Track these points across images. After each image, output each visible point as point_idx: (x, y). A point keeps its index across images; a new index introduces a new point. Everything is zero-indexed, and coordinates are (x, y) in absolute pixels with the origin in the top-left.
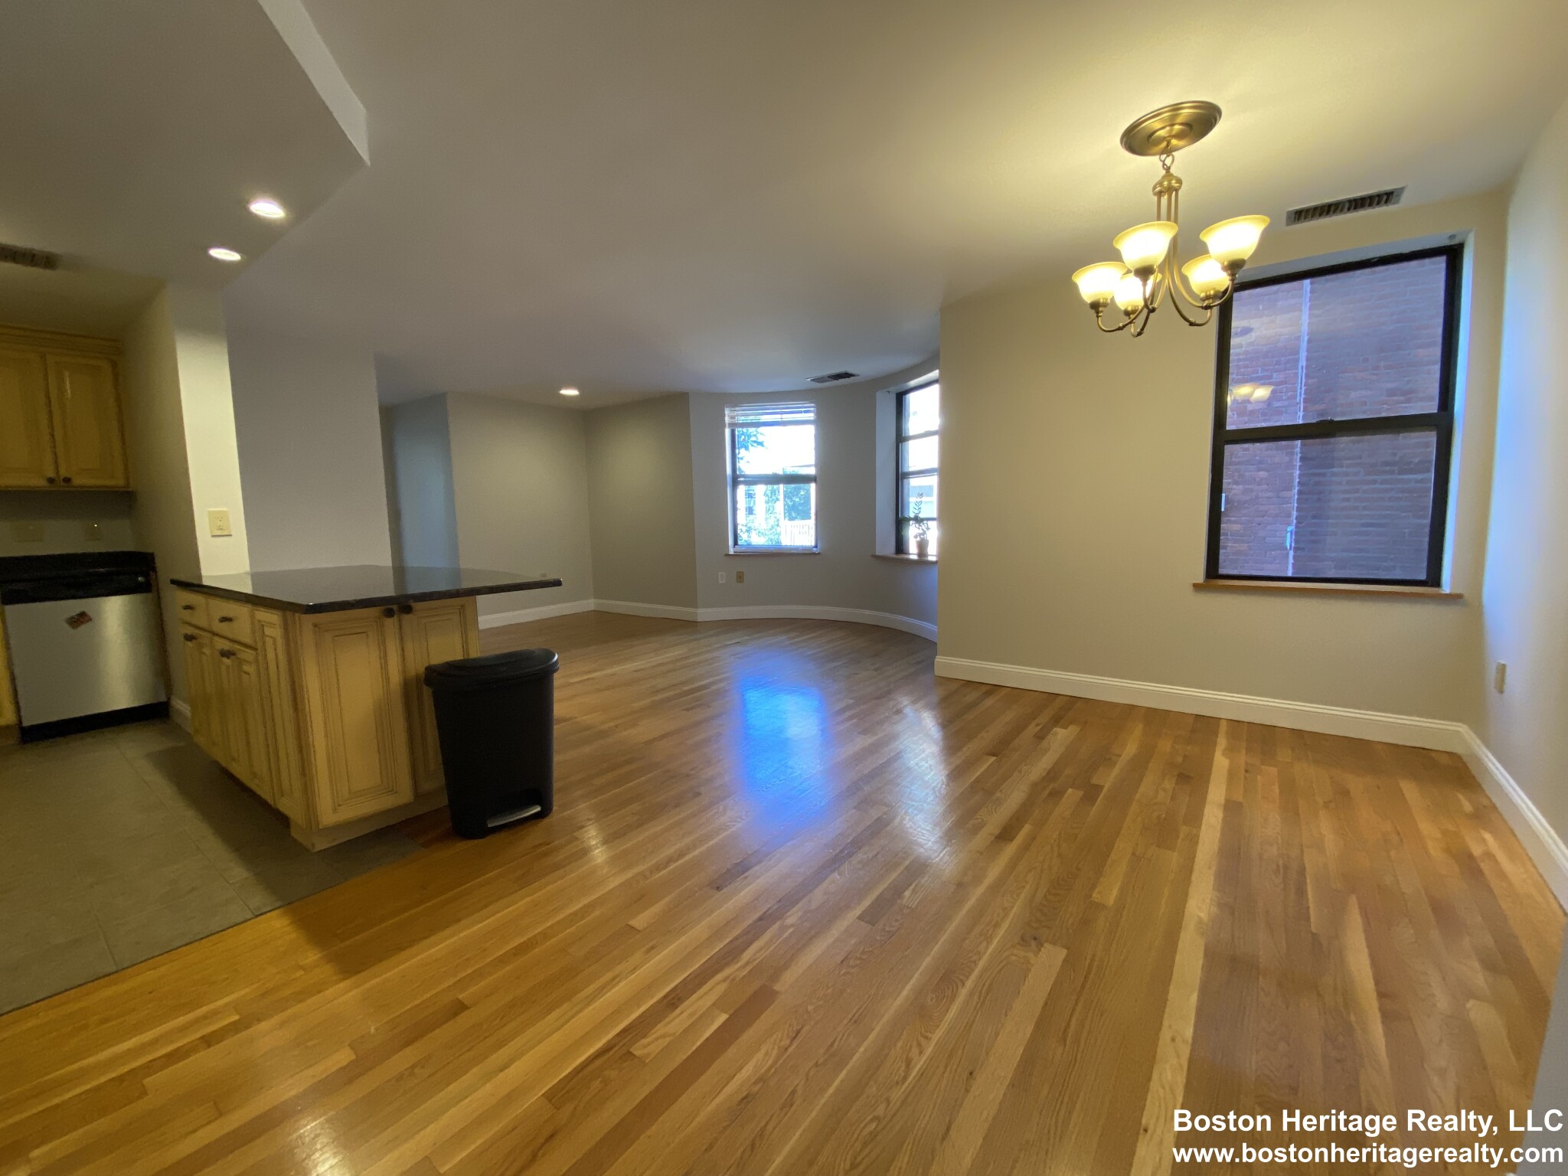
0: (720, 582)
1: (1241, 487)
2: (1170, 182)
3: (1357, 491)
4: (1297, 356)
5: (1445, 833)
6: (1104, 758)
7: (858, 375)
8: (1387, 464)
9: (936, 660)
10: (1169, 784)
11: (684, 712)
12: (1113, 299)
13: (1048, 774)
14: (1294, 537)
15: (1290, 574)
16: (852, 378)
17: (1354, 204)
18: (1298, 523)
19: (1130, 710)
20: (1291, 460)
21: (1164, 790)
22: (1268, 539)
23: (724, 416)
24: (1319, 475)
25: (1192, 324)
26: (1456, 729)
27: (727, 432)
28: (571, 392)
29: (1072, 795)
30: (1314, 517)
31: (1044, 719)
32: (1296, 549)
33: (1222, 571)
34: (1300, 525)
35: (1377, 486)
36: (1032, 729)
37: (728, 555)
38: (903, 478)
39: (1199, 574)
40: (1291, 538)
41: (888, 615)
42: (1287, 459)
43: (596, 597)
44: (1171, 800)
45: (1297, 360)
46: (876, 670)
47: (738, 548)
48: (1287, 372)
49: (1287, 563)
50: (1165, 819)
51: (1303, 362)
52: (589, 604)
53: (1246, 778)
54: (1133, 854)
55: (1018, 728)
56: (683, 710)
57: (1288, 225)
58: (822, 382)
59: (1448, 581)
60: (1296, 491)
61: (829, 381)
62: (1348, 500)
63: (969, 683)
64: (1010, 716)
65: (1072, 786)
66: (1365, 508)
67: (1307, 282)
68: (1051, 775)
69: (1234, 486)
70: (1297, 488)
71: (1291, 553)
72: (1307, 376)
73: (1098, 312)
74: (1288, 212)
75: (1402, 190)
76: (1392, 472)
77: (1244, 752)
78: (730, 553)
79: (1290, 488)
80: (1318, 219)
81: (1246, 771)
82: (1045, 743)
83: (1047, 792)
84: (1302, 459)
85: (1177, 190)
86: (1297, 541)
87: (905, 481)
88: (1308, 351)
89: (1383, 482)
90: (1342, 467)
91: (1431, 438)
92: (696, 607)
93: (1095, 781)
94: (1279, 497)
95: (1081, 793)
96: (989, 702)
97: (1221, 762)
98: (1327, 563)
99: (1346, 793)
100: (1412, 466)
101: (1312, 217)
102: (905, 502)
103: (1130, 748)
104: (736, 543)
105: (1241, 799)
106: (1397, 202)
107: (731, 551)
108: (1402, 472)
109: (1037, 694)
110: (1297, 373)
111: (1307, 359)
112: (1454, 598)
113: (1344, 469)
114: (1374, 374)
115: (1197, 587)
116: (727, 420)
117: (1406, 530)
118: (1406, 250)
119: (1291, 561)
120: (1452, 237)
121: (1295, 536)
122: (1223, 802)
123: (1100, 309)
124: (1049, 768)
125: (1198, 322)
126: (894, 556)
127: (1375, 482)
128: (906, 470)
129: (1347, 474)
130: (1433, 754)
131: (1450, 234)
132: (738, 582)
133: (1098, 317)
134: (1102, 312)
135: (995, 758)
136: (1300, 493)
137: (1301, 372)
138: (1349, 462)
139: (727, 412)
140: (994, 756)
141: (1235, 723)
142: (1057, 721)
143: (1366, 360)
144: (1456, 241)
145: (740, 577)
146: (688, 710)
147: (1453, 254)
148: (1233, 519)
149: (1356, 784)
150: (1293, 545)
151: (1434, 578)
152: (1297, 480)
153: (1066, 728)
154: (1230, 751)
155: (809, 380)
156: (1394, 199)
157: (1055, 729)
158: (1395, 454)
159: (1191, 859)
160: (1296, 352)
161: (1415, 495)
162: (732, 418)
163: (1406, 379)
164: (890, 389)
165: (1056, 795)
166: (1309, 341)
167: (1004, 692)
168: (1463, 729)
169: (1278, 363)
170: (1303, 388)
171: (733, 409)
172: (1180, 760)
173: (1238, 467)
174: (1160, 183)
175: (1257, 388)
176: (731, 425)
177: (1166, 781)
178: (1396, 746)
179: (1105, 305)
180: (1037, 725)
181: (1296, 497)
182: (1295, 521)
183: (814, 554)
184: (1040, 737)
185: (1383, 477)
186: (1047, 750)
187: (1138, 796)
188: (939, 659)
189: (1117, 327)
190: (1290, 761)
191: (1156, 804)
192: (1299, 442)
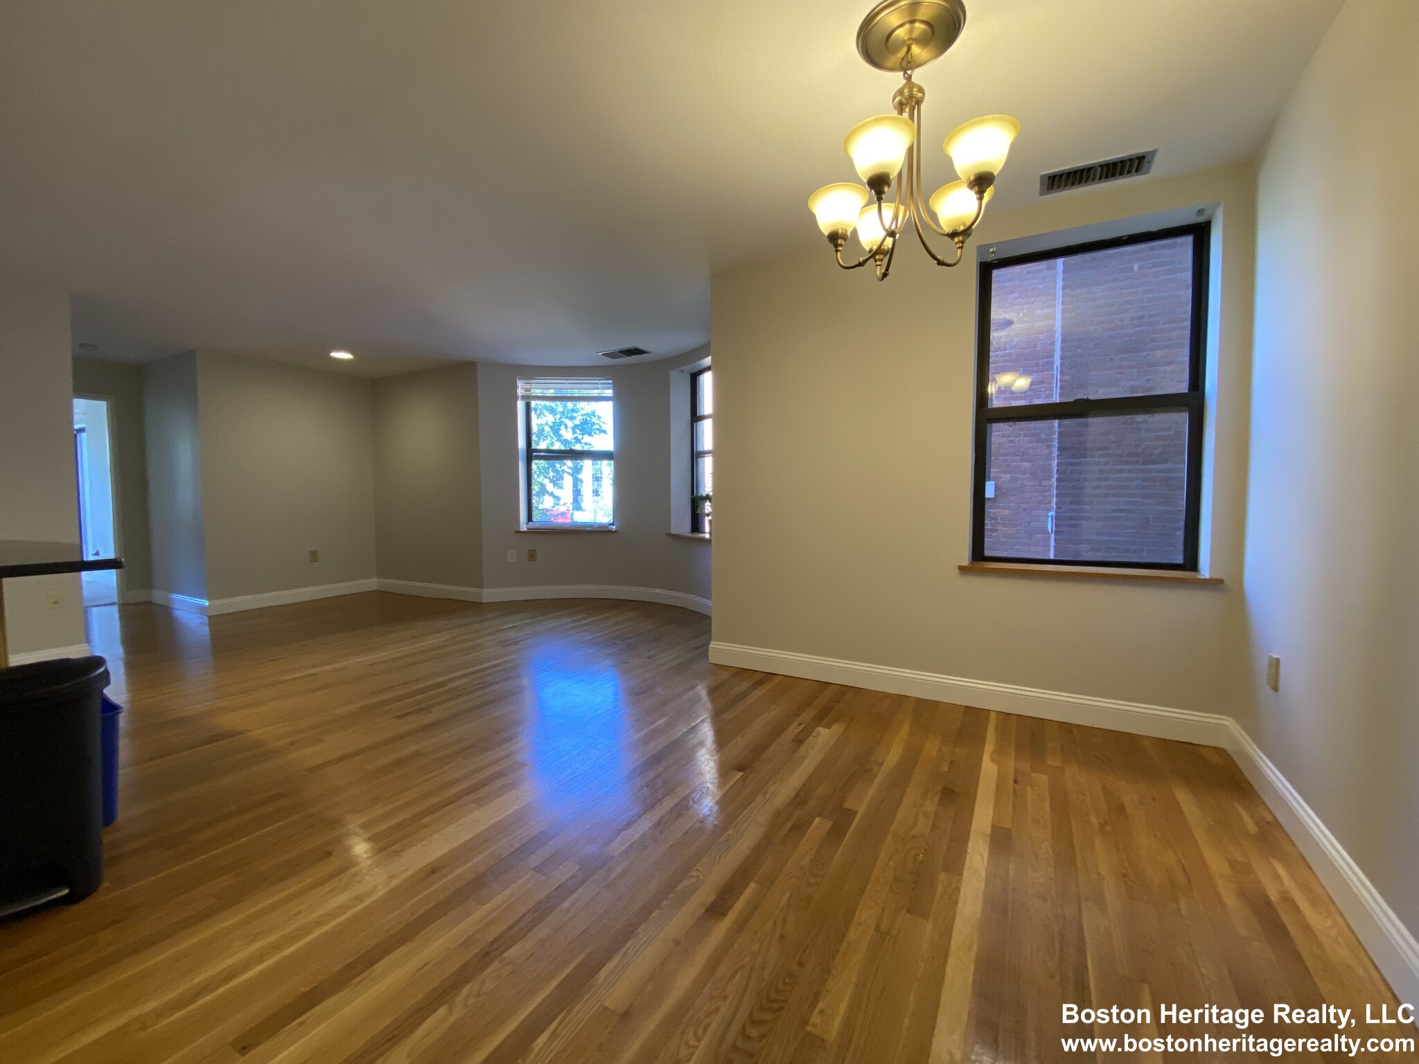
0: (510, 561)
1: (1008, 476)
2: (911, 90)
3: (1107, 479)
4: (1052, 360)
5: (1233, 864)
6: (862, 769)
7: (650, 353)
8: (1131, 455)
9: (711, 645)
10: (931, 806)
11: (394, 720)
12: (855, 232)
13: (797, 795)
14: (1054, 521)
15: (1052, 557)
16: (644, 355)
17: (1105, 168)
18: (1058, 508)
19: (899, 701)
20: (1050, 453)
21: (926, 814)
22: (1033, 524)
23: (516, 387)
24: (1076, 464)
25: (940, 263)
26: (1223, 722)
27: (521, 405)
28: (343, 355)
29: (819, 826)
30: (1072, 503)
31: (807, 716)
32: (1057, 533)
33: (987, 553)
34: (1061, 510)
35: (1124, 475)
36: (793, 730)
37: (519, 532)
38: (697, 458)
39: (965, 557)
40: (1052, 522)
41: (680, 594)
42: (1047, 451)
43: (378, 576)
44: (932, 830)
45: (1053, 363)
46: (649, 657)
47: (531, 525)
48: (1045, 373)
49: (1049, 546)
50: (922, 862)
51: (1057, 362)
52: (372, 584)
53: (1014, 789)
54: (877, 929)
55: (778, 729)
56: (395, 718)
57: (1042, 194)
58: (614, 358)
59: (1206, 567)
60: (1055, 479)
61: (621, 357)
62: (1100, 487)
63: (743, 671)
64: (773, 713)
65: (820, 815)
66: (1114, 495)
67: (1060, 262)
68: (800, 798)
69: (1003, 475)
70: (1055, 476)
71: (1053, 536)
72: (1062, 373)
73: (836, 246)
74: (1042, 177)
75: (1154, 152)
76: (1137, 463)
77: (1013, 754)
78: (522, 530)
79: (1050, 478)
80: (1070, 189)
81: (1016, 782)
82: (802, 749)
83: (789, 825)
84: (1059, 449)
85: (919, 102)
86: (1057, 525)
87: (700, 460)
88: (1062, 349)
89: (1130, 471)
90: (1094, 457)
91: (1181, 420)
92: (482, 587)
93: (847, 805)
94: (1041, 486)
95: (829, 824)
96: (758, 693)
97: (988, 769)
98: (1083, 546)
99: (1120, 809)
100: (1154, 457)
101: (1065, 186)
102: (699, 480)
103: (893, 756)
104: (530, 518)
105: (1009, 825)
106: (1147, 172)
107: (524, 528)
108: (1145, 463)
109: (809, 682)
110: (1052, 375)
111: (1062, 358)
112: (1214, 584)
113: (1097, 459)
114: (1119, 373)
115: (963, 570)
116: (520, 392)
117: (1150, 516)
118: (1154, 227)
119: (1052, 543)
120: (1201, 212)
121: (1056, 520)
122: (989, 830)
123: (840, 242)
124: (799, 787)
125: (946, 261)
126: (690, 535)
127: (1122, 471)
128: (700, 449)
129: (1098, 464)
130: (1201, 749)
131: (1198, 208)
132: (529, 560)
133: (837, 251)
134: (841, 245)
135: (741, 773)
136: (1058, 480)
137: (1056, 372)
138: (1100, 452)
139: (520, 384)
140: (740, 770)
141: (1005, 716)
142: (823, 717)
143: (1112, 360)
144: (1201, 219)
145: (532, 556)
146: (399, 717)
147: (1200, 233)
148: (1002, 505)
149: (1130, 793)
150: (1054, 529)
151: (1191, 562)
152: (1056, 469)
153: (829, 728)
154: (999, 752)
155: (600, 354)
156: (1145, 165)
157: (819, 728)
158: (1138, 446)
159: (947, 932)
160: (1051, 355)
161: (1157, 484)
162: (527, 390)
163: (1146, 378)
164: (684, 368)
165: (800, 828)
166: (1063, 341)
167: (777, 680)
168: (1229, 722)
169: (1037, 365)
170: (1059, 384)
171: (527, 381)
172: (946, 768)
173: (1005, 457)
174: (900, 92)
175: (1019, 377)
176: (523, 397)
177: (928, 802)
178: (1164, 740)
179: (844, 237)
180: (800, 724)
181: (1055, 484)
182: (1055, 507)
183: (611, 531)
184: (799, 741)
185: (1129, 467)
186: (803, 759)
187: (894, 827)
188: (714, 645)
189: (857, 262)
190: (1060, 765)
191: (913, 837)
192: (1056, 422)
